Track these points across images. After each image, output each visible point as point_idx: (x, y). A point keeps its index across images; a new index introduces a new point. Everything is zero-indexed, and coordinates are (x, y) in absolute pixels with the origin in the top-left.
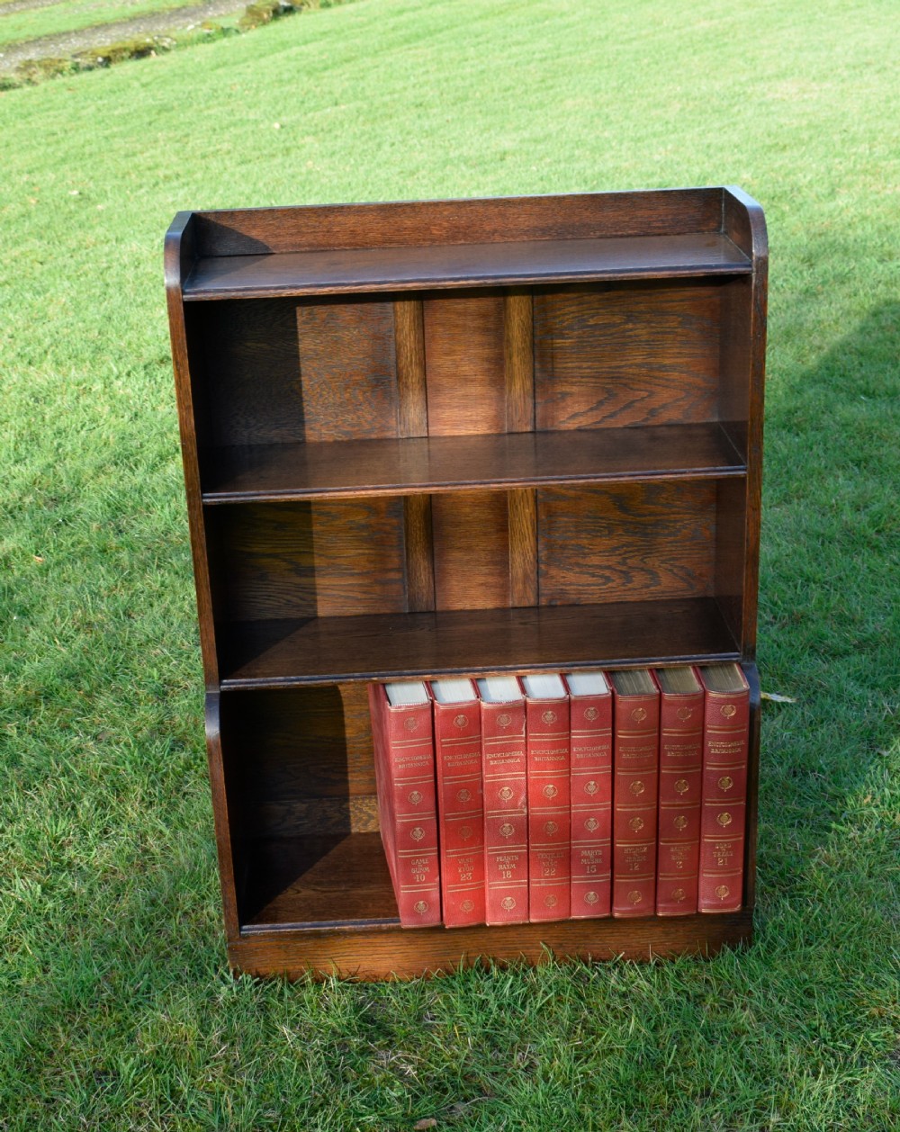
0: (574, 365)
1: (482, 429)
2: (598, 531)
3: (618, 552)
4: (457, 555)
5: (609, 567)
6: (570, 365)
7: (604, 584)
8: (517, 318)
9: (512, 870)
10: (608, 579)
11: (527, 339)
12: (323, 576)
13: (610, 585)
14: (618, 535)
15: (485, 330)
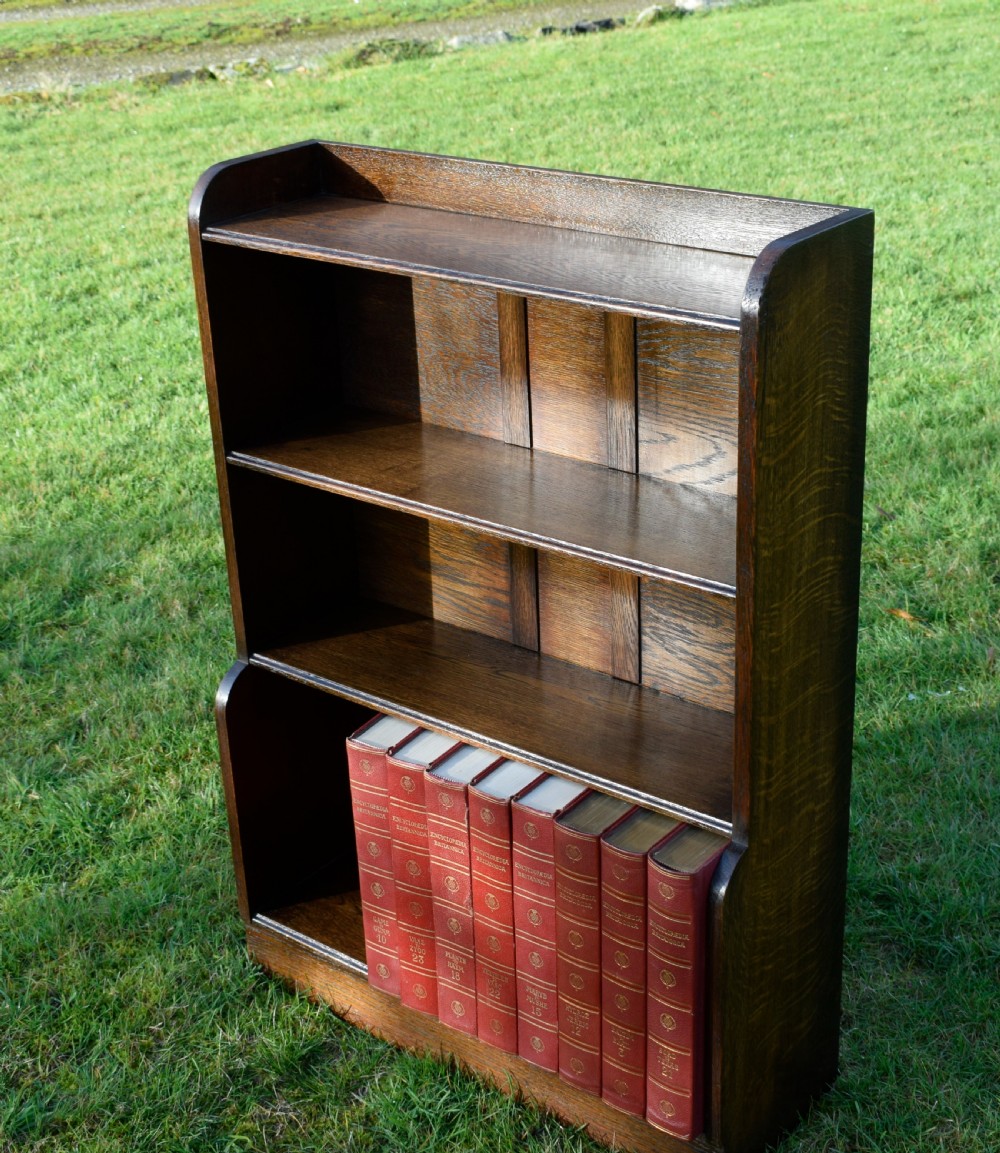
0: (680, 403)
1: (586, 456)
2: (706, 618)
3: (725, 651)
4: (562, 595)
5: (716, 666)
6: (674, 402)
7: (710, 684)
8: (617, 331)
9: (461, 973)
10: (715, 681)
11: (629, 360)
12: (439, 575)
13: (717, 687)
14: (726, 629)
15: (586, 336)
